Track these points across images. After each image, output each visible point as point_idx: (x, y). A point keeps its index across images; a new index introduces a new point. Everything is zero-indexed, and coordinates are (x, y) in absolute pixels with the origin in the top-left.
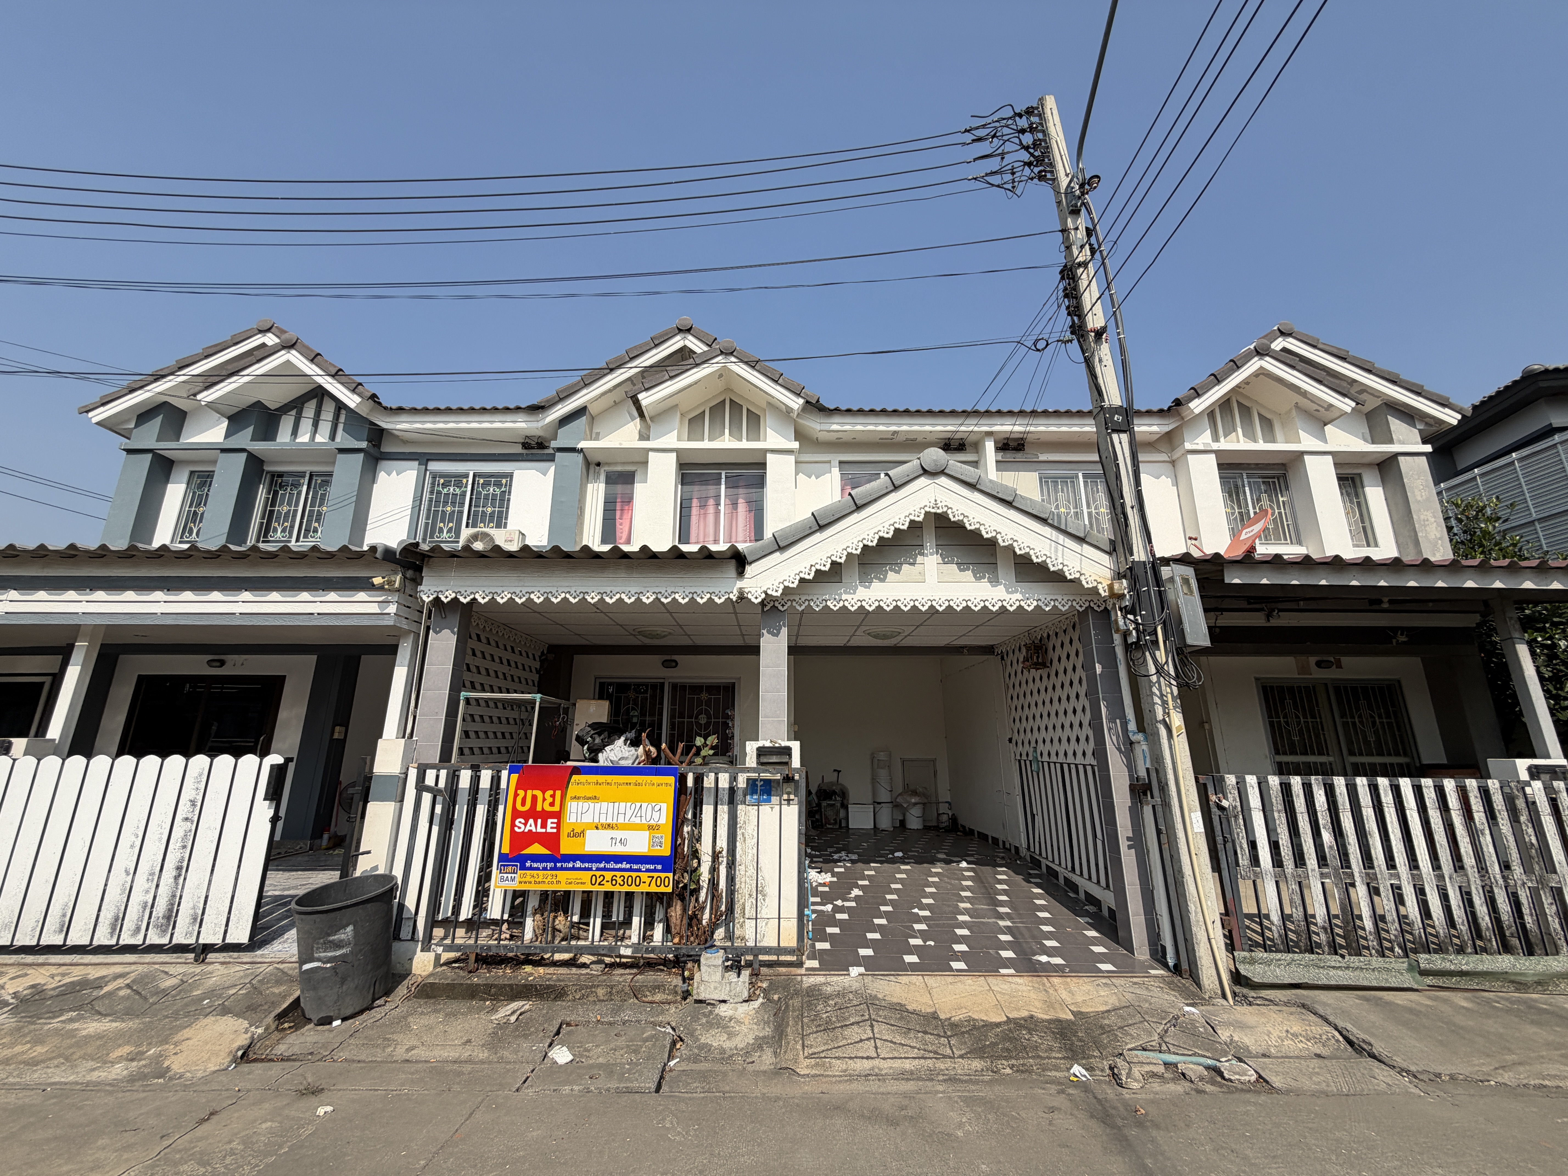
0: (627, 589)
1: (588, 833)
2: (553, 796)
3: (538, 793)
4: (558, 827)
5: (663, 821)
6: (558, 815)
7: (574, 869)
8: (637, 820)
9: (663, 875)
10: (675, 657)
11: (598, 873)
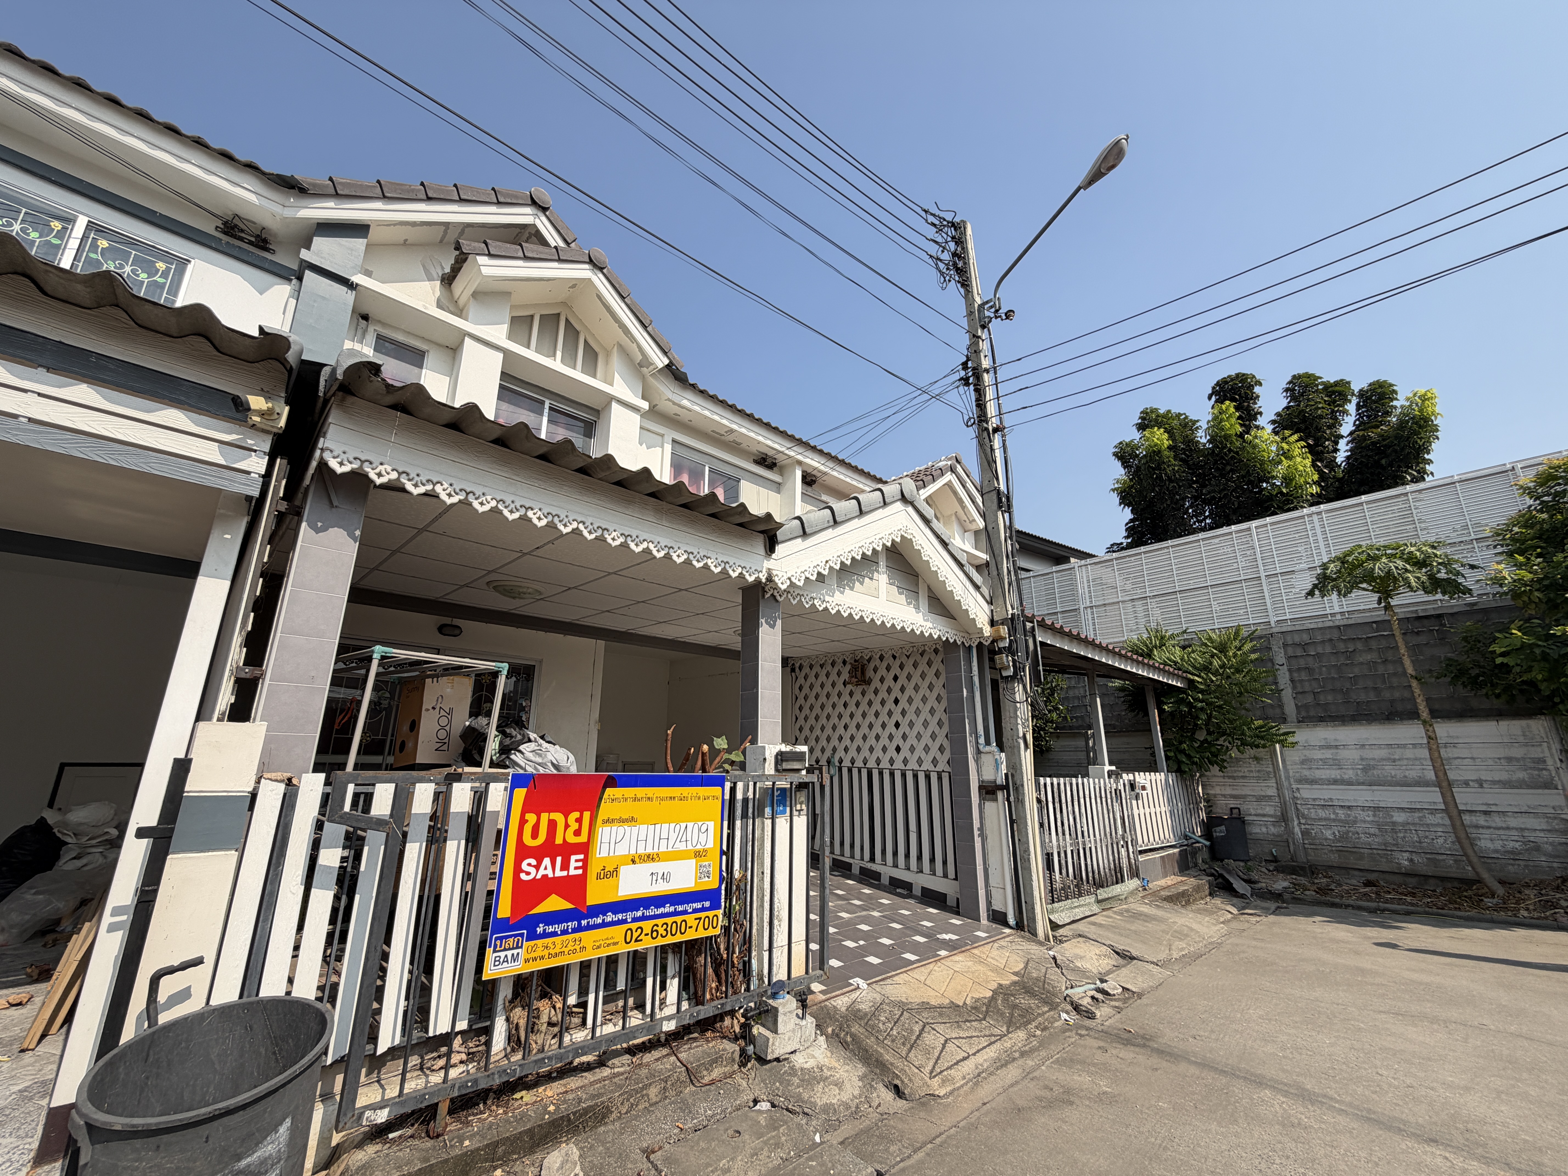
1: (623, 870)
5: (710, 845)
7: (604, 925)
8: (682, 846)
9: (711, 914)
10: (457, 622)
11: (634, 926)
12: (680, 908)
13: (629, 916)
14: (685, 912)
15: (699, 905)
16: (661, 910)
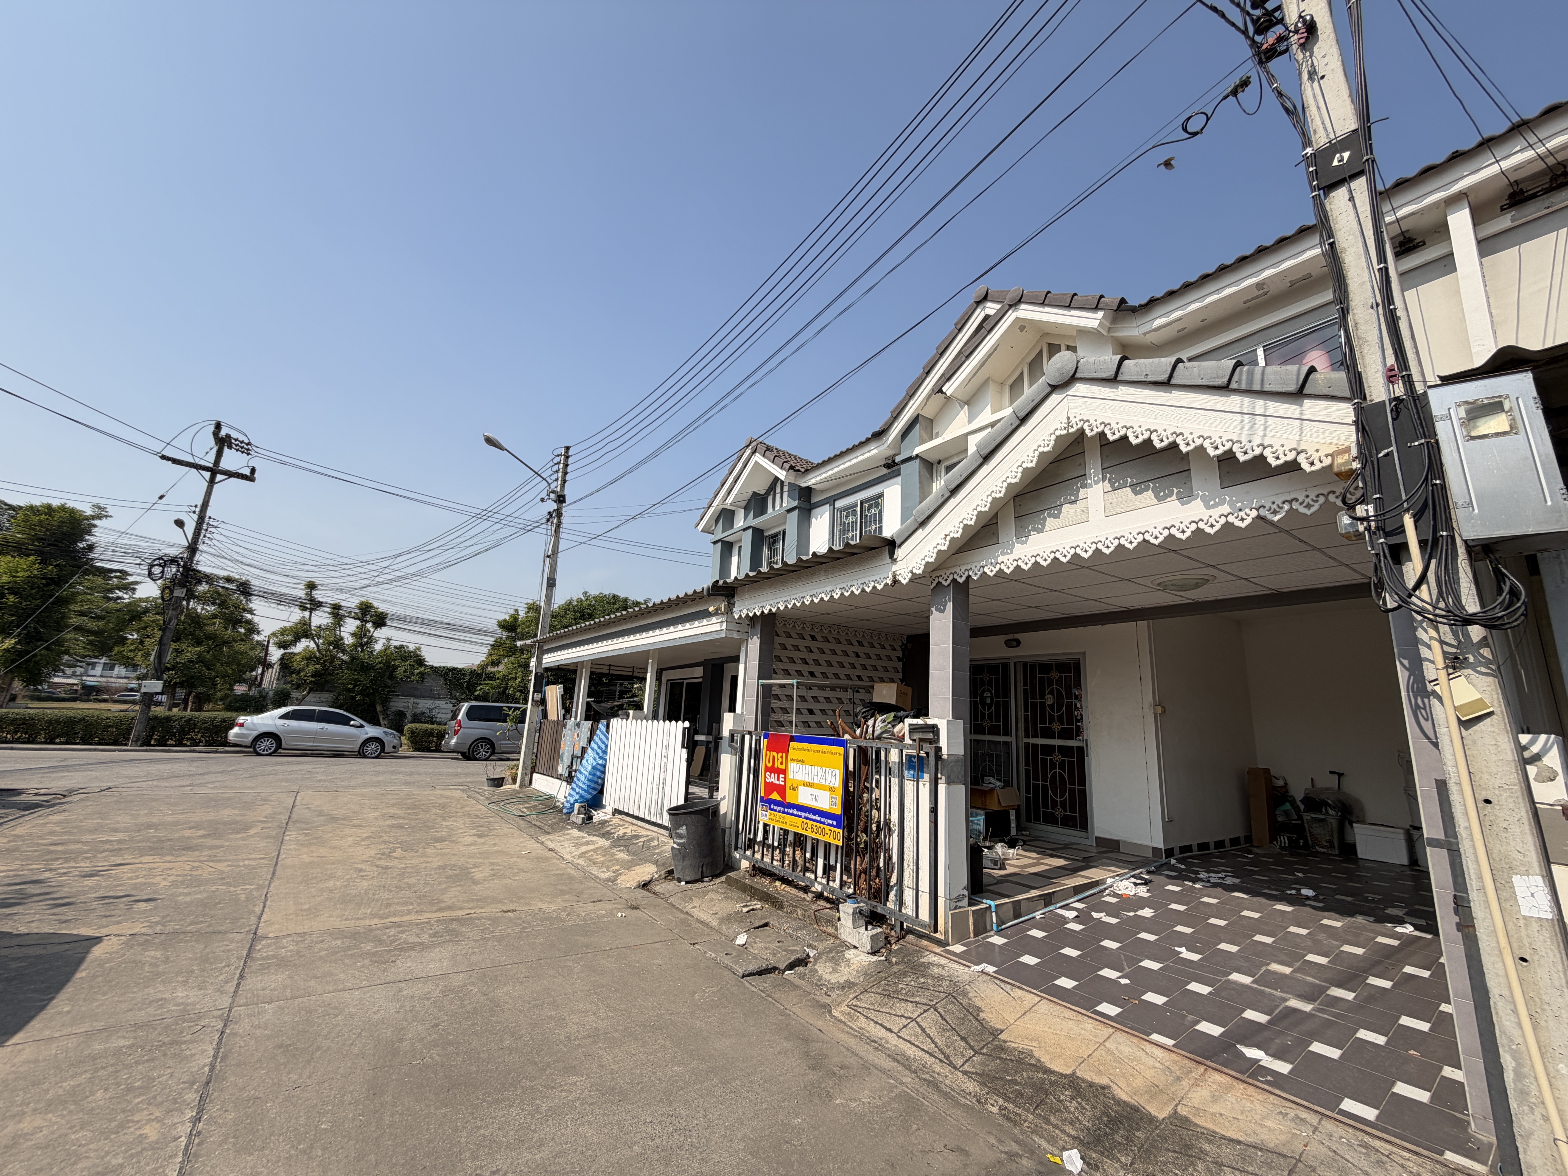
0: (824, 589)
1: (800, 787)
2: (782, 757)
3: (775, 754)
4: (785, 781)
5: (837, 785)
6: (784, 772)
7: (793, 814)
8: (823, 782)
9: (837, 830)
10: (1018, 636)
11: (805, 821)
12: (823, 820)
13: (803, 814)
14: (823, 823)
15: (831, 822)
16: (814, 817)
